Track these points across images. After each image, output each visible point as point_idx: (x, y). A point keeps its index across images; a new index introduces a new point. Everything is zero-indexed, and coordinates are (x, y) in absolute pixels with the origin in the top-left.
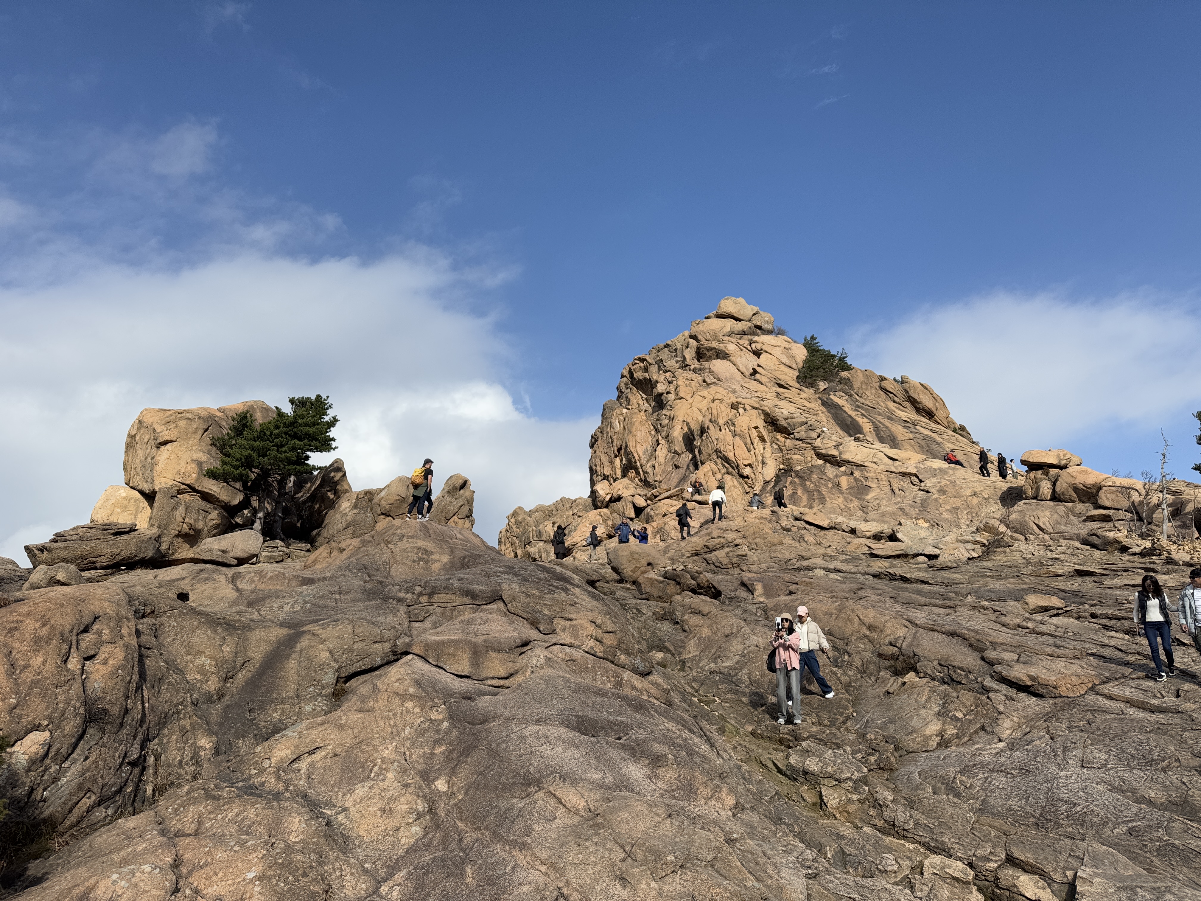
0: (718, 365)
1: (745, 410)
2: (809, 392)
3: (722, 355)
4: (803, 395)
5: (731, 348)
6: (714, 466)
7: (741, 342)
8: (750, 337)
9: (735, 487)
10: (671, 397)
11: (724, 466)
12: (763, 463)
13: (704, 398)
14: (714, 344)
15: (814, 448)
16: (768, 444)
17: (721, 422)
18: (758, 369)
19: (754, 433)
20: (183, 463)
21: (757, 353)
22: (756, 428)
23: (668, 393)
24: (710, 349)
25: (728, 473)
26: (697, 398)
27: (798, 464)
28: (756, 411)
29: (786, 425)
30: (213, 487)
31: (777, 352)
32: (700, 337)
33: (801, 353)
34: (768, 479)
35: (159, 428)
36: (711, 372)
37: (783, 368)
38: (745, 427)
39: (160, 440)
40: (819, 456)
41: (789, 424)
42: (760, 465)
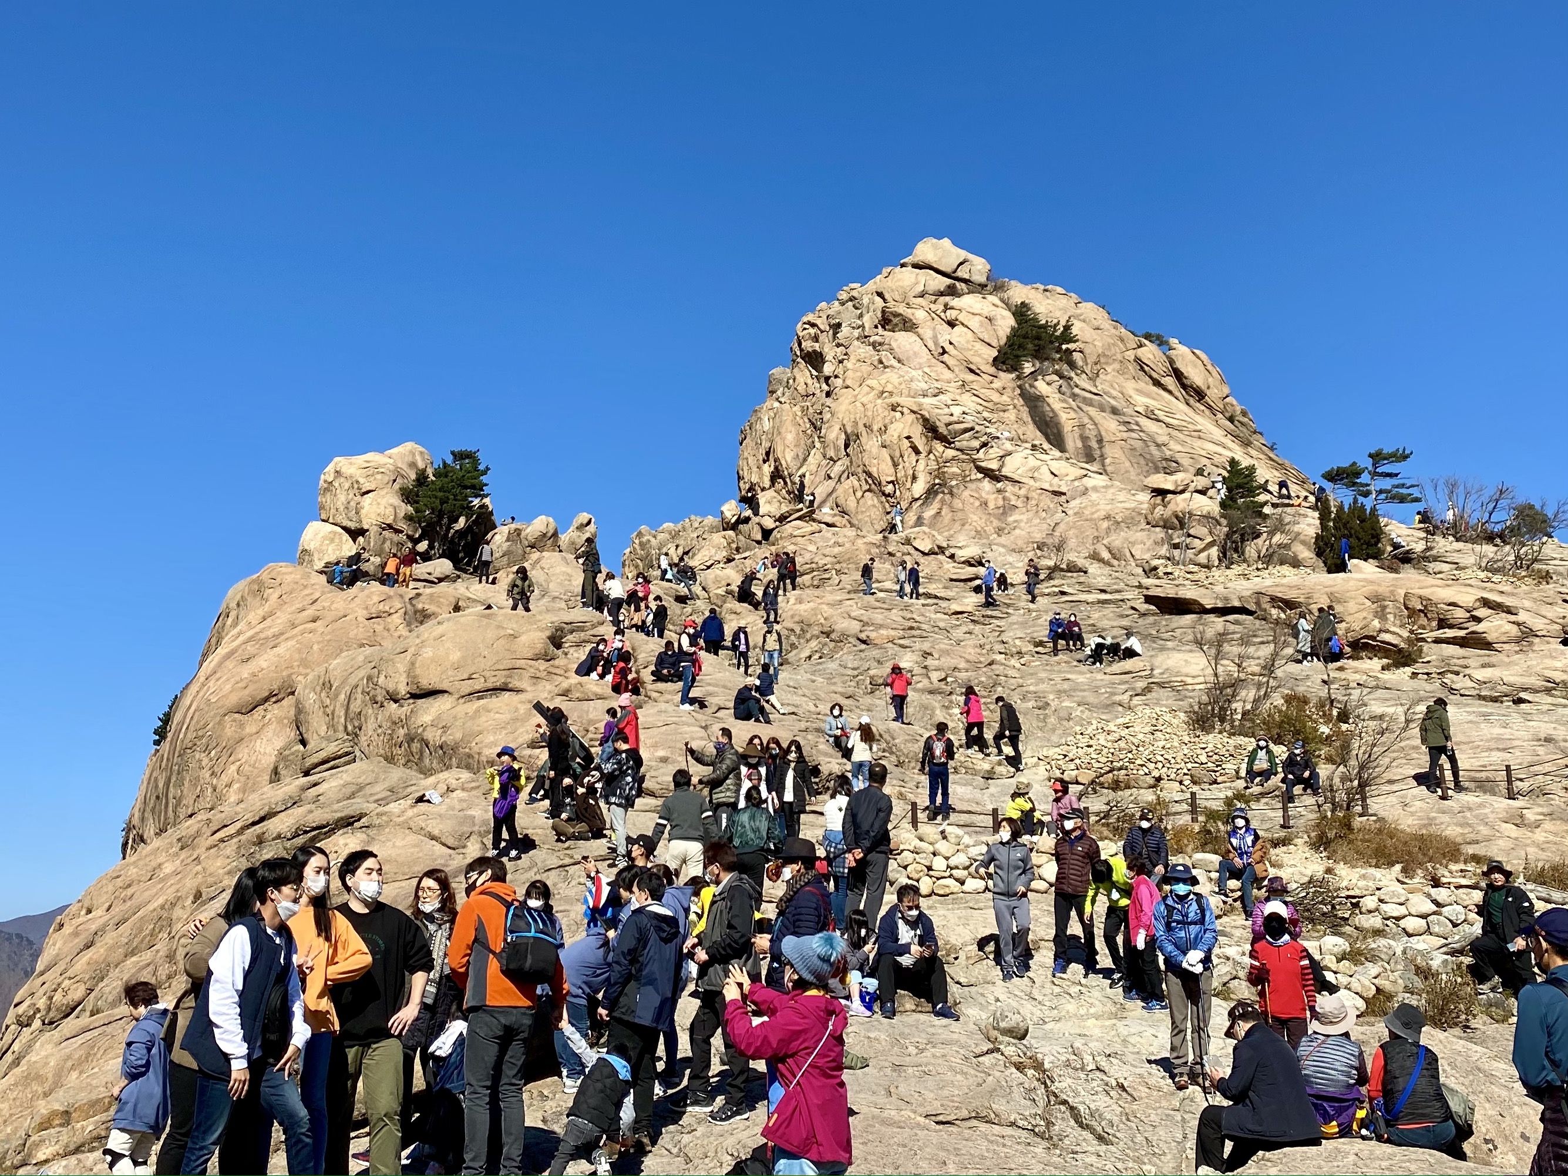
0: (901, 340)
1: (902, 413)
2: (1006, 378)
3: (908, 325)
4: (997, 384)
5: (919, 316)
6: (856, 483)
7: (933, 307)
8: (947, 299)
9: (874, 506)
10: (838, 382)
11: (867, 482)
12: (914, 478)
13: (872, 388)
14: (901, 309)
15: (974, 461)
16: (923, 455)
17: (875, 428)
18: (948, 347)
19: (906, 443)
20: (382, 508)
21: (952, 324)
22: (908, 438)
23: (836, 377)
24: (897, 315)
25: (869, 490)
26: (866, 389)
27: (952, 479)
28: (914, 416)
29: (945, 433)
30: (402, 525)
31: (974, 323)
32: (887, 296)
33: (1006, 322)
34: (917, 496)
35: (362, 480)
36: (891, 350)
37: (979, 346)
38: (896, 435)
39: (364, 490)
40: (980, 469)
41: (949, 431)
42: (909, 480)
